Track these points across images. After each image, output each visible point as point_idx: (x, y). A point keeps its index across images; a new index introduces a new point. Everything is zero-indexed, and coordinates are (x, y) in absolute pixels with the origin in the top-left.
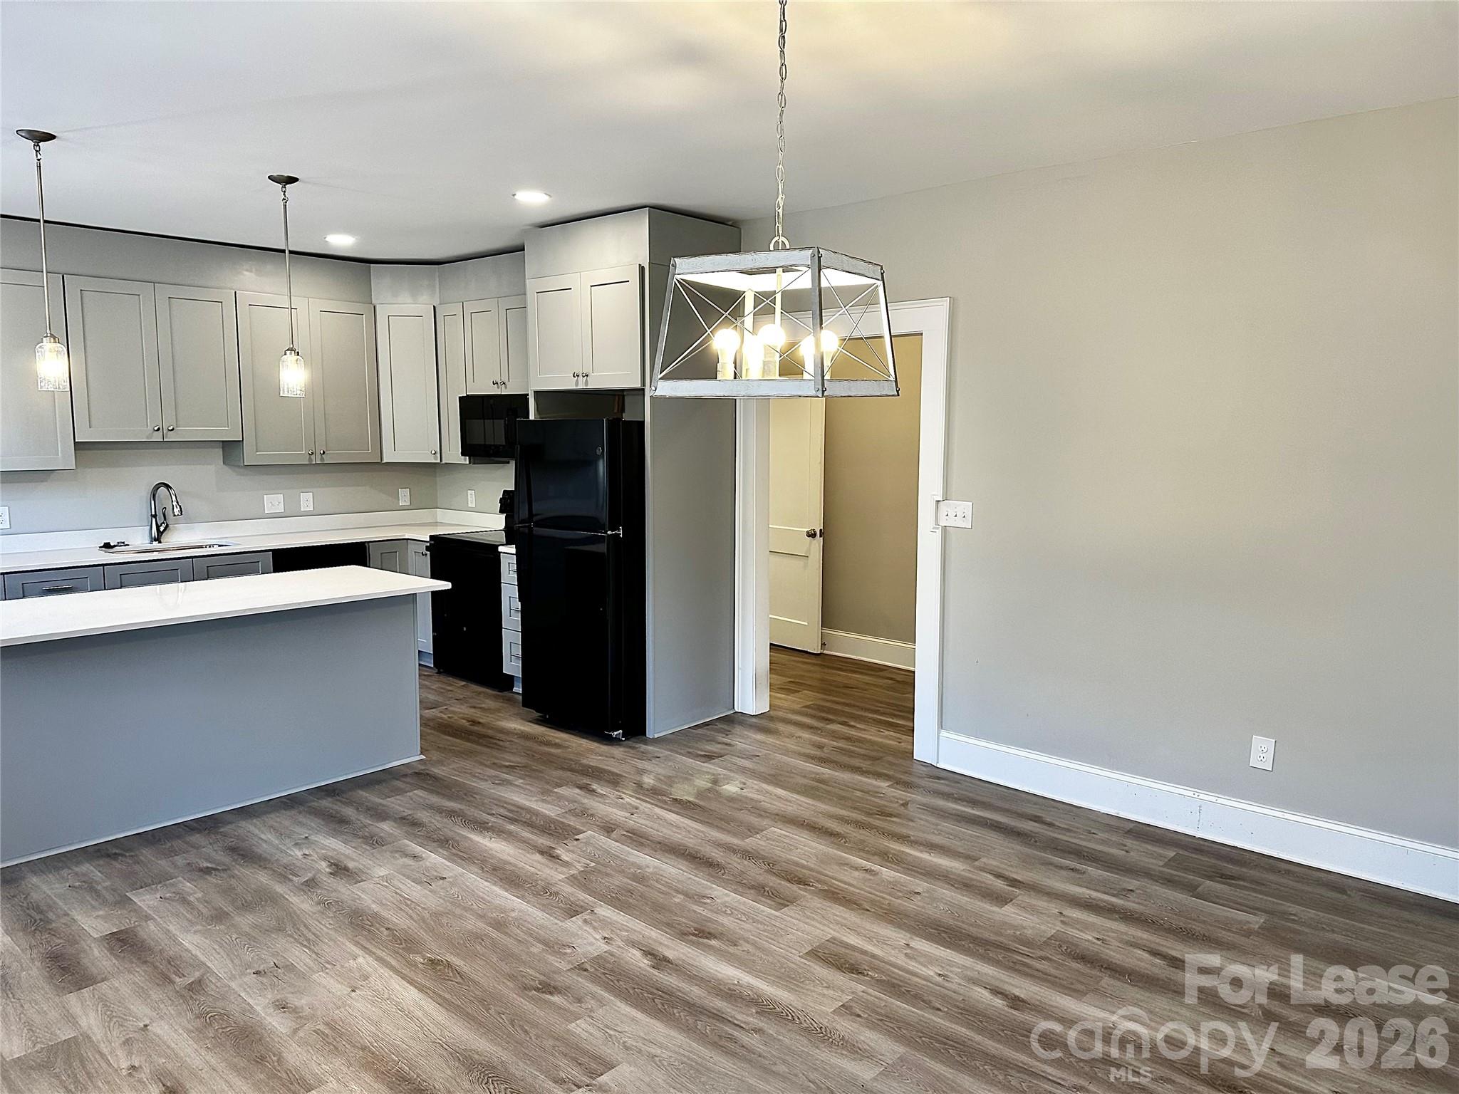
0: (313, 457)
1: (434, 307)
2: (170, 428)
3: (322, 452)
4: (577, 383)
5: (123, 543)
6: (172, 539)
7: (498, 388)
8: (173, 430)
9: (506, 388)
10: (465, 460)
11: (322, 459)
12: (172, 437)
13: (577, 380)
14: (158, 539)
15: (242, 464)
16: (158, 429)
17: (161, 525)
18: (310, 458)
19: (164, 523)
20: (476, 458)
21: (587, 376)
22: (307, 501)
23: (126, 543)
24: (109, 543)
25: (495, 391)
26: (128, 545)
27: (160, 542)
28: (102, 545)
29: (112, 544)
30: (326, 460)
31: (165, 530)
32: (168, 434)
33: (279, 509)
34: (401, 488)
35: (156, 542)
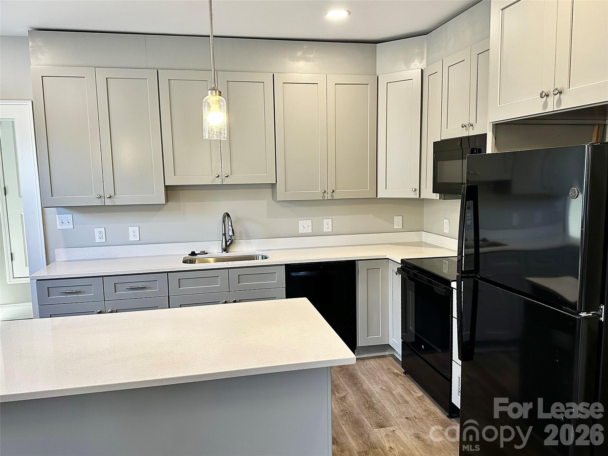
0: (326, 194)
1: (422, 70)
2: (226, 175)
3: (332, 191)
4: (545, 105)
6: (237, 250)
7: (466, 131)
8: (228, 176)
9: (473, 130)
10: (437, 196)
11: (332, 196)
12: (227, 181)
13: (546, 102)
14: (226, 250)
15: (277, 200)
16: (218, 176)
18: (324, 195)
19: (230, 239)
20: (445, 194)
21: (560, 93)
22: (327, 224)
23: (206, 252)
25: (464, 133)
26: (207, 253)
27: (227, 253)
28: (190, 253)
29: (196, 253)
30: (334, 196)
31: (229, 244)
32: (226, 179)
33: (309, 230)
34: (395, 216)
35: (225, 252)
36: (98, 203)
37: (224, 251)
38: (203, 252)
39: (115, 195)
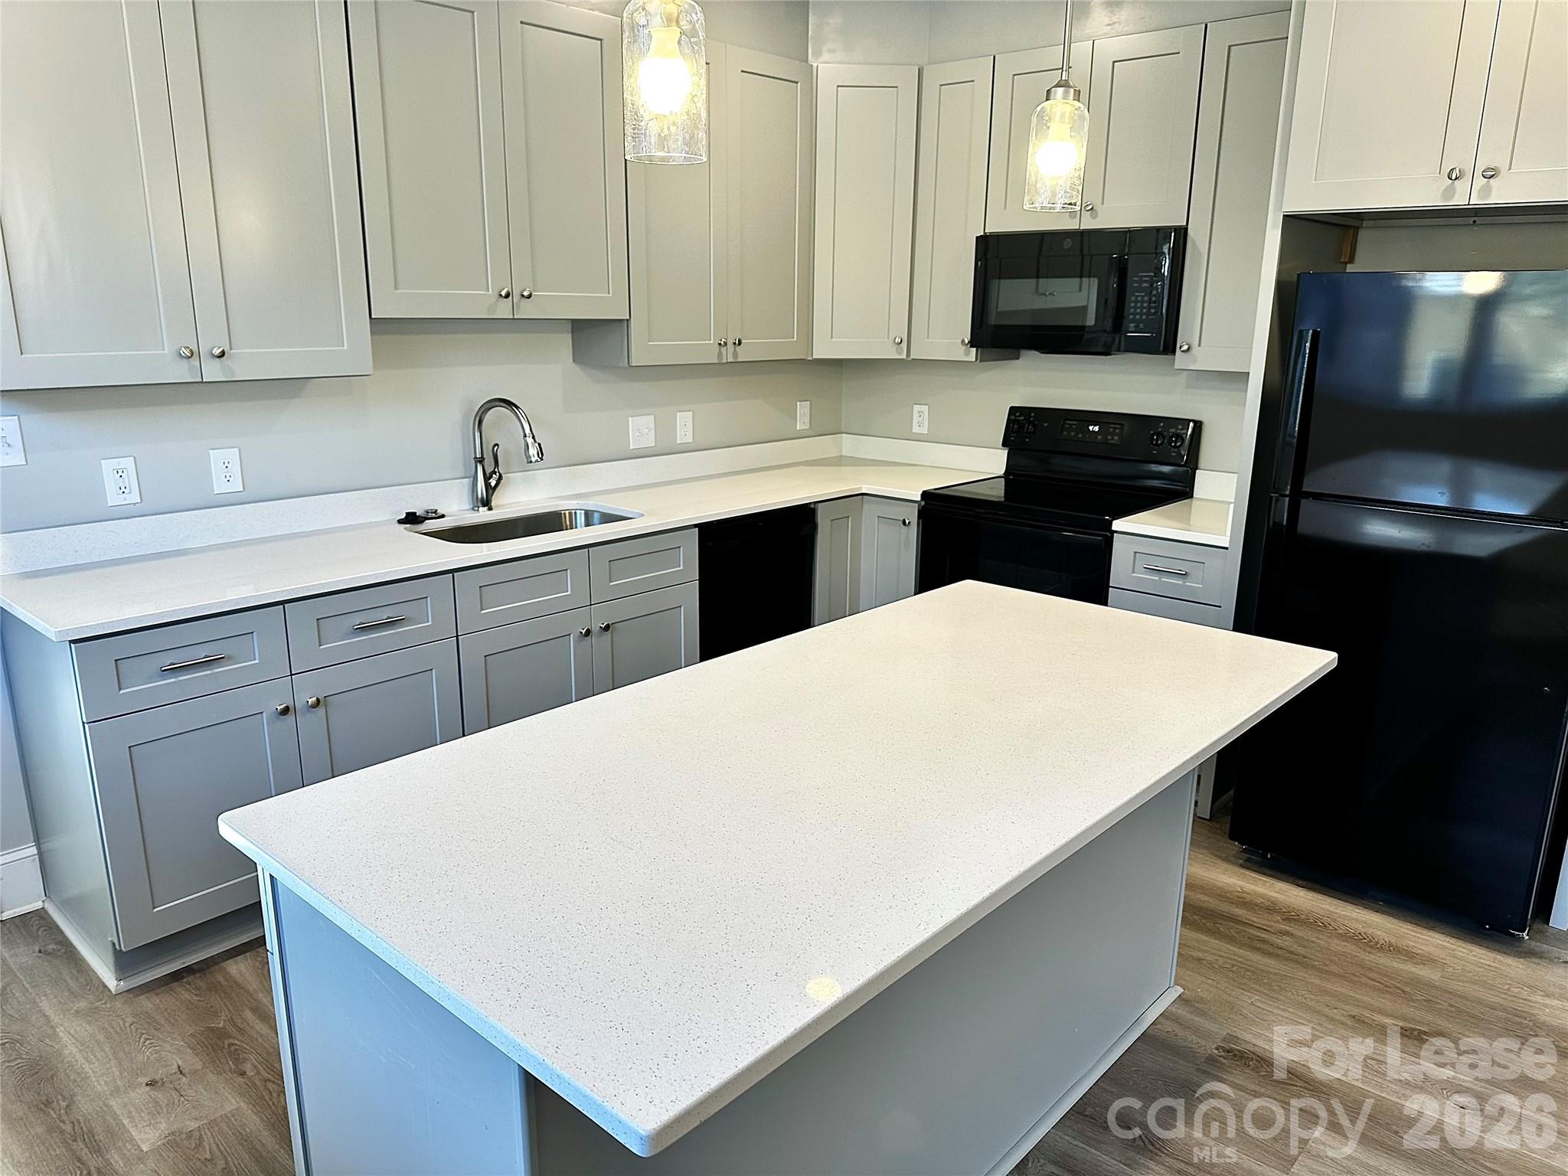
0: (724, 350)
1: (921, 69)
2: (525, 294)
3: (736, 341)
5: (436, 512)
7: (1072, 218)
8: (529, 296)
9: (1094, 216)
11: (735, 354)
12: (527, 310)
14: (487, 503)
15: (626, 365)
16: (507, 296)
17: (491, 477)
18: (720, 354)
19: (495, 472)
22: (684, 427)
23: (440, 512)
24: (415, 513)
26: (443, 516)
27: (490, 509)
29: (419, 515)
30: (739, 355)
31: (497, 485)
32: (522, 304)
33: (649, 441)
34: (800, 401)
35: (486, 508)
36: (180, 373)
37: (484, 506)
38: (435, 512)
39: (231, 349)
